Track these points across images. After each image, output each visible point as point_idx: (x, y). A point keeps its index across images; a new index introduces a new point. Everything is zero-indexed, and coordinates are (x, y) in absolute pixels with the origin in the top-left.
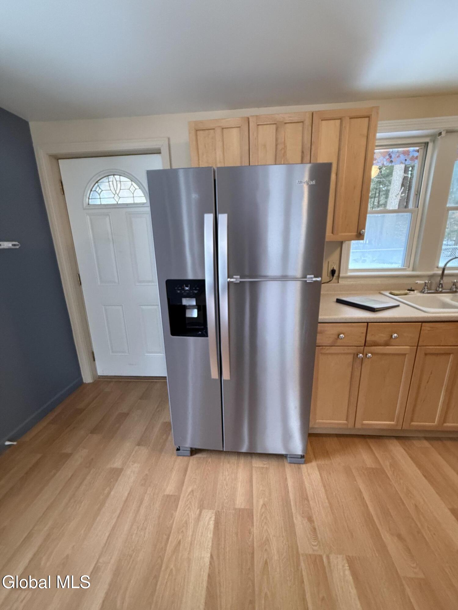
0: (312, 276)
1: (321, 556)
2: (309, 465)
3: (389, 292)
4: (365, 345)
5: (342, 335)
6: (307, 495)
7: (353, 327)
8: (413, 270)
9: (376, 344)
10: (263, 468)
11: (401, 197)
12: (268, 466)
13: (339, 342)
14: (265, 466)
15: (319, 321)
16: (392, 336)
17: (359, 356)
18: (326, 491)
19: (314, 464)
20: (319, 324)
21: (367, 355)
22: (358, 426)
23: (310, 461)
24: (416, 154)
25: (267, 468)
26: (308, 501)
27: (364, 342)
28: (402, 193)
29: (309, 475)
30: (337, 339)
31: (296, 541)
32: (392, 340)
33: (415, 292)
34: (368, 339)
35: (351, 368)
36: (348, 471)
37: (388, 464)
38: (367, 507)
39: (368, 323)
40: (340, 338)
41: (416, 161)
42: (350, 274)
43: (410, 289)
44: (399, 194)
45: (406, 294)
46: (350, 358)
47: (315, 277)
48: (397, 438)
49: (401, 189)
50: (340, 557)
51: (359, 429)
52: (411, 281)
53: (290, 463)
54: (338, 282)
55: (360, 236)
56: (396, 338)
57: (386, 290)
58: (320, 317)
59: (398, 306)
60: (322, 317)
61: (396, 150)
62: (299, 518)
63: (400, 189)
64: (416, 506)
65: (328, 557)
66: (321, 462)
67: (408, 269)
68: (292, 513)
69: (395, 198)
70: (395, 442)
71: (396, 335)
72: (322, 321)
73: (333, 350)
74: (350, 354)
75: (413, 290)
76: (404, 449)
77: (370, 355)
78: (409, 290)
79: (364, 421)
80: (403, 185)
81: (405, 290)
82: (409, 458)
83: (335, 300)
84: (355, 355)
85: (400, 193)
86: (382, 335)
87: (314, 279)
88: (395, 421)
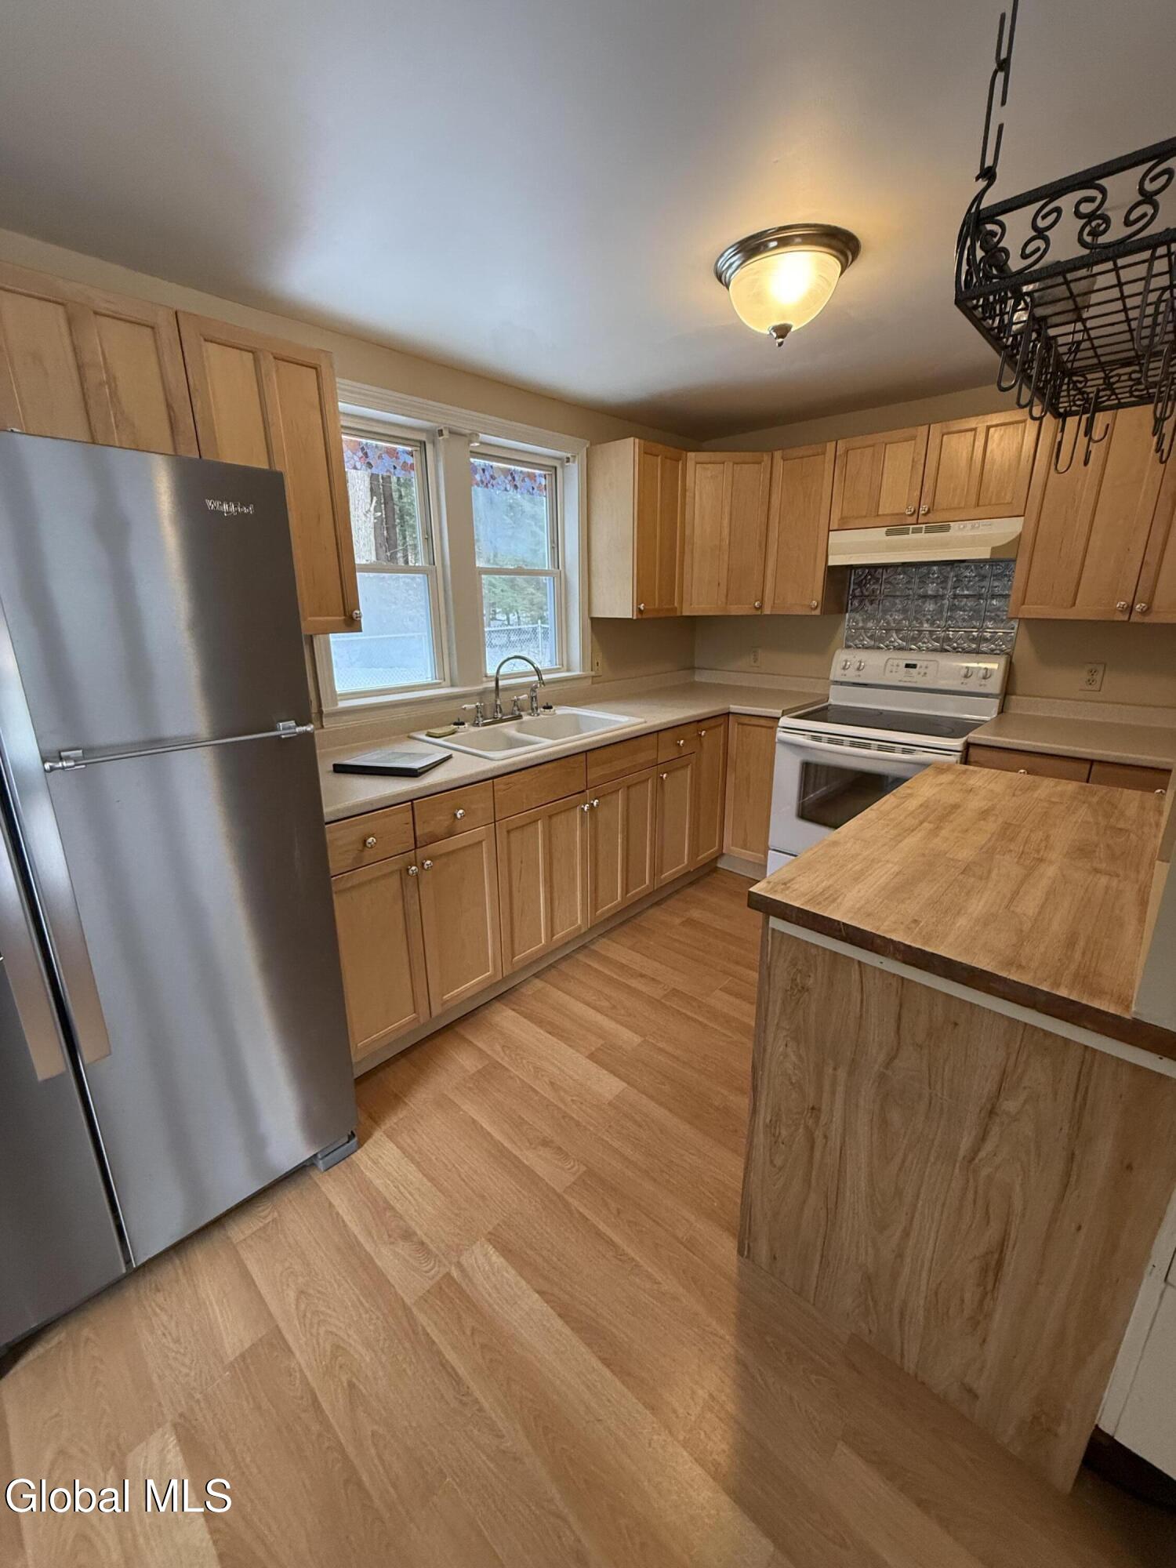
0: (292, 723)
1: (448, 1275)
2: (369, 1145)
3: (426, 732)
4: (416, 848)
5: (370, 840)
6: (386, 1201)
7: (387, 816)
8: (452, 686)
9: (434, 839)
10: (264, 1228)
11: (375, 518)
12: (276, 1214)
13: (368, 855)
14: (269, 1219)
15: (327, 819)
16: (455, 815)
17: (411, 872)
18: (418, 1165)
19: (378, 1135)
20: (327, 826)
21: (423, 864)
22: (437, 1010)
23: (369, 1135)
24: (410, 460)
25: (274, 1220)
26: (392, 1208)
27: (412, 841)
28: (376, 511)
29: (375, 1163)
30: (362, 851)
31: (396, 1294)
32: (457, 821)
33: (466, 725)
34: (418, 833)
35: (400, 903)
36: (443, 1103)
37: (498, 1048)
38: (491, 1136)
39: (411, 801)
40: (369, 846)
41: (413, 473)
42: (342, 704)
43: (457, 721)
44: (369, 510)
45: (453, 733)
46: (395, 881)
47: (298, 725)
48: (498, 998)
49: (372, 501)
50: (477, 1249)
51: (440, 1016)
52: (453, 706)
53: (326, 1170)
54: (322, 727)
55: (351, 623)
56: (463, 816)
57: (420, 729)
58: (326, 810)
59: (450, 757)
60: (329, 810)
61: (374, 443)
62: (385, 1250)
63: (369, 501)
64: (552, 1084)
65: (459, 1265)
66: (391, 1122)
67: (444, 684)
68: (367, 1254)
69: (364, 518)
70: (498, 1005)
71: (461, 811)
72: (333, 818)
73: (362, 874)
74: (392, 873)
75: (463, 724)
76: (513, 1010)
77: (428, 862)
78: (455, 724)
79: (443, 995)
80: (373, 492)
81: (450, 724)
82: (525, 1020)
83: (332, 768)
84: (404, 874)
85: (372, 509)
86: (441, 818)
87: (299, 729)
88: (491, 969)
